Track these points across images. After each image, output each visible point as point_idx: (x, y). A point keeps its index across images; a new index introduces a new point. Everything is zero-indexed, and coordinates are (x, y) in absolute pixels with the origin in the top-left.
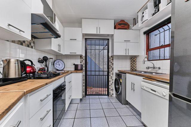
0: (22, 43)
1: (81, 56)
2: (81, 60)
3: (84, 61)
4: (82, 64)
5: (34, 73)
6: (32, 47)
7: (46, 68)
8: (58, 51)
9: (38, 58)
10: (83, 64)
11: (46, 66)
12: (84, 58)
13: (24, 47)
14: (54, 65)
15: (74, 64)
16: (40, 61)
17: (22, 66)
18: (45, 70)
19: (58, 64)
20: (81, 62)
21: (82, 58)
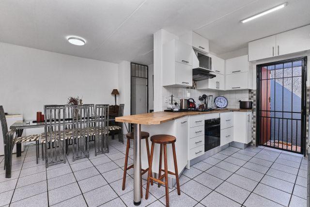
0: (188, 88)
1: (250, 91)
2: (250, 95)
3: (255, 97)
4: (252, 101)
5: (195, 107)
6: (194, 89)
7: (205, 105)
8: (216, 89)
9: (199, 96)
10: (254, 101)
11: (205, 103)
12: (255, 93)
13: (189, 90)
14: (214, 102)
15: (240, 101)
16: (201, 99)
17: (188, 103)
18: (204, 107)
19: (219, 100)
20: (250, 99)
21: (252, 93)
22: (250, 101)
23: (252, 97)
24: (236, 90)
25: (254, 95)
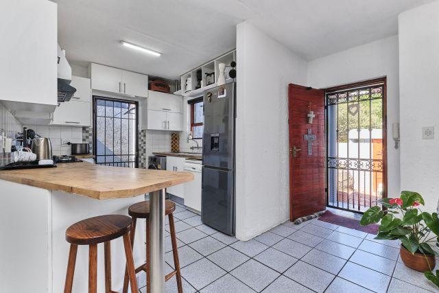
1: (84, 128)
2: (85, 134)
3: (91, 138)
4: (87, 143)
10: (90, 142)
12: (91, 132)
15: (69, 143)
20: (84, 140)
21: (87, 132)
22: (84, 142)
23: (87, 137)
24: (72, 127)
25: (90, 135)
